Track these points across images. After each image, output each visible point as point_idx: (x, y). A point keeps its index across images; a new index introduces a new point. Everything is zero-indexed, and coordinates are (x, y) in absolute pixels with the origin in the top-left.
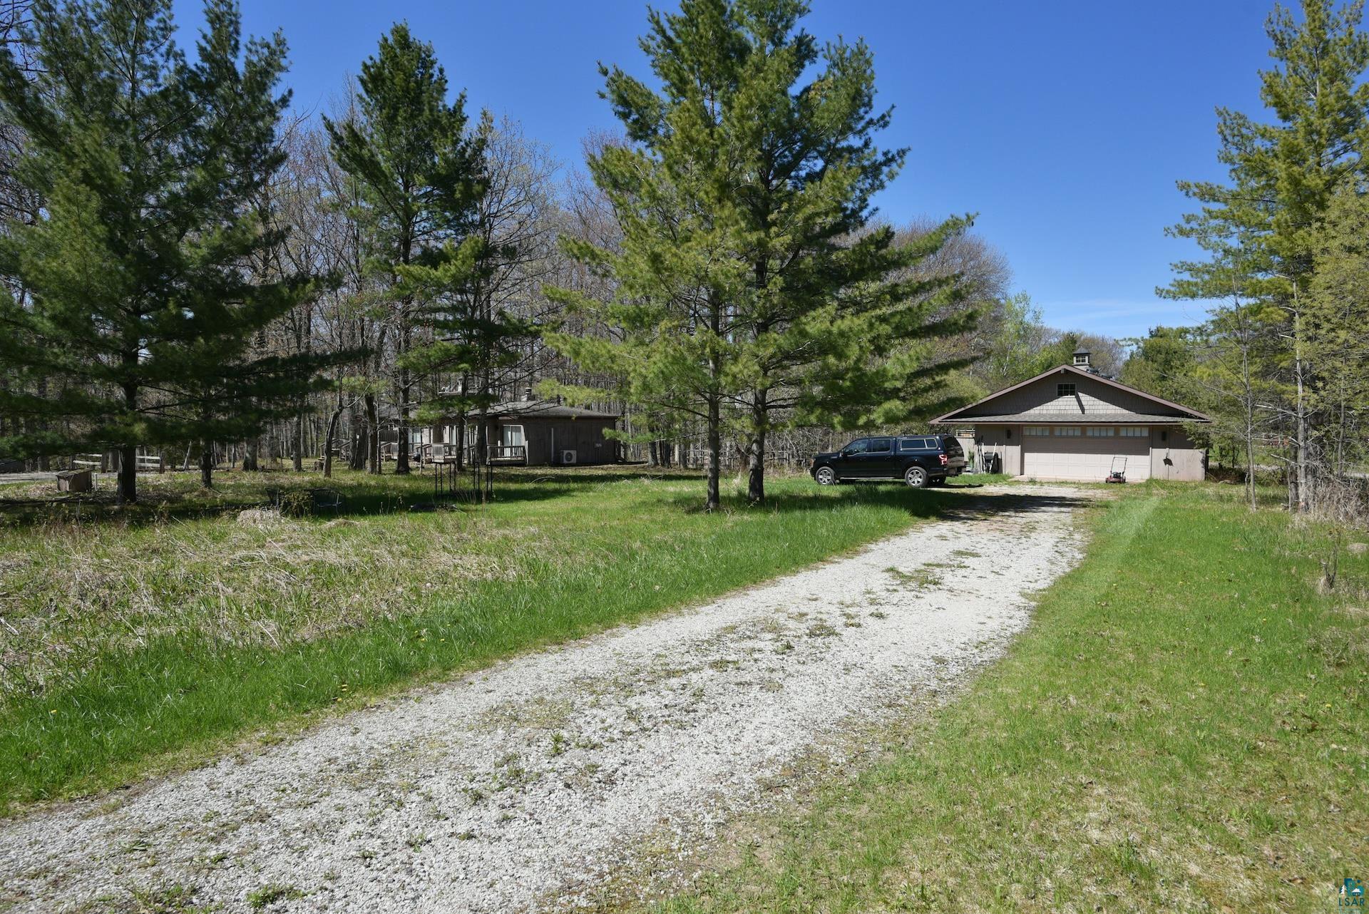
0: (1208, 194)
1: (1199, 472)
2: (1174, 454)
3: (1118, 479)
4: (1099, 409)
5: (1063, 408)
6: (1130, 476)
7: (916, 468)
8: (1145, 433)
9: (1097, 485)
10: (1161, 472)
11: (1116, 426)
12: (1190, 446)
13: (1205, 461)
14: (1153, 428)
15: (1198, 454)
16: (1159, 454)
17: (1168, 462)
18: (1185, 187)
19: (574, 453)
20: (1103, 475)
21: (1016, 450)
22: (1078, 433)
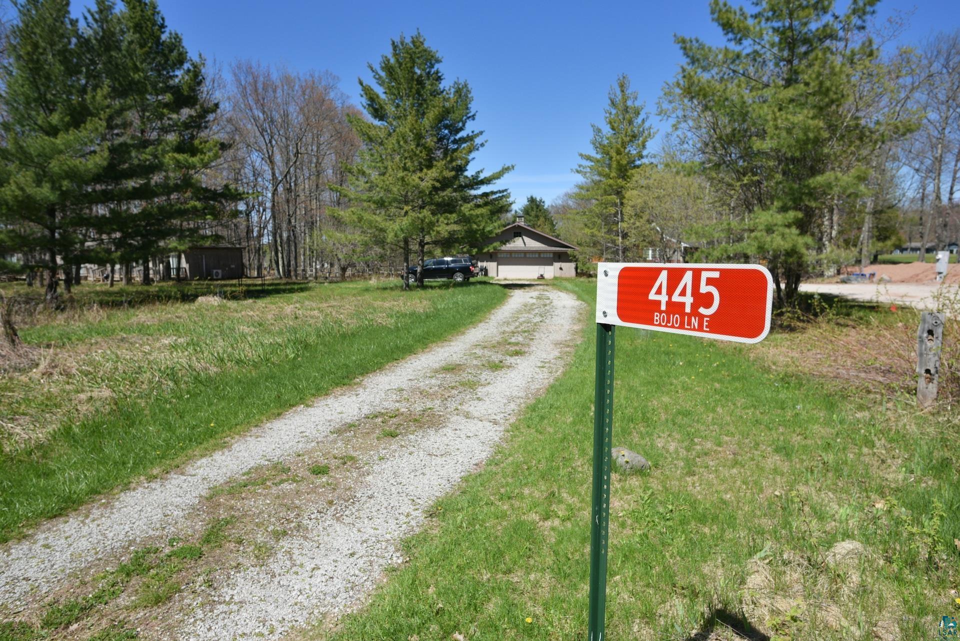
0: (588, 158)
1: (573, 273)
2: (564, 265)
3: (542, 277)
4: (532, 244)
5: (518, 244)
6: (546, 276)
7: (458, 274)
8: (552, 256)
9: (534, 280)
10: (559, 274)
11: (539, 252)
12: (570, 261)
13: (576, 268)
14: (555, 253)
15: (573, 265)
16: (557, 265)
17: (561, 269)
18: (581, 155)
19: (220, 271)
20: (536, 276)
21: (495, 264)
22: (523, 255)
